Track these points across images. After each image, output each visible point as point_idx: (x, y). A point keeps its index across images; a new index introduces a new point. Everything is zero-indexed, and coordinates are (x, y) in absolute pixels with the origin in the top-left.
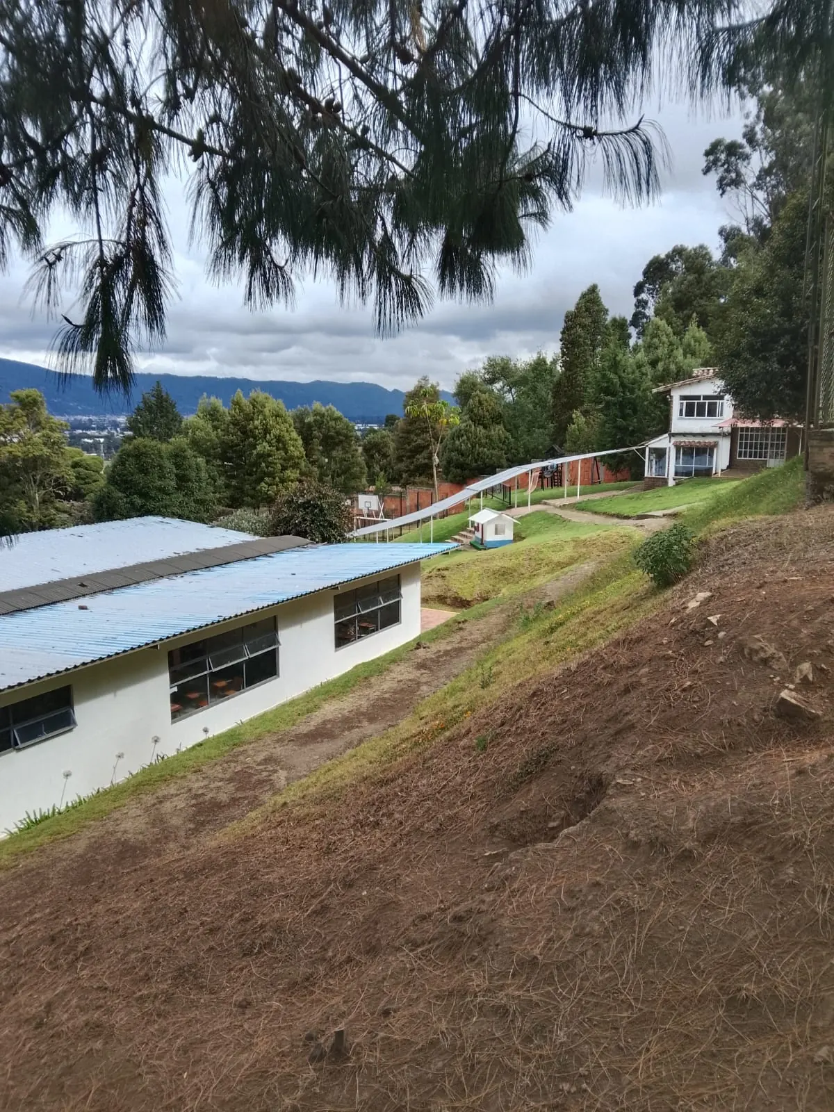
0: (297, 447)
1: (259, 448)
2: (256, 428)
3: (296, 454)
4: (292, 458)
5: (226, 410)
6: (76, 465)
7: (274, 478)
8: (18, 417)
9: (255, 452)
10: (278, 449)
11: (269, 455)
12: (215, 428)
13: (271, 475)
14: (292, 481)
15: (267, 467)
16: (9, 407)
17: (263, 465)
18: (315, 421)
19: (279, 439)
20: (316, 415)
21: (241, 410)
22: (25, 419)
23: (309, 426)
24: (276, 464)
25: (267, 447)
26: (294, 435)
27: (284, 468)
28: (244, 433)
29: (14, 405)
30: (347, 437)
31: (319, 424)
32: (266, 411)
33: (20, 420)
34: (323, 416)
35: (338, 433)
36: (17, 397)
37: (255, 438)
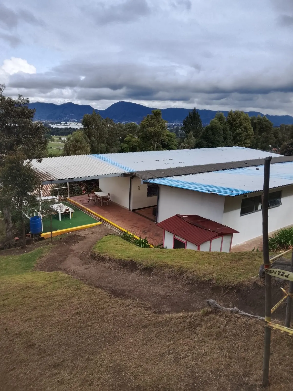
0: (251, 131)
1: (237, 131)
2: (237, 123)
3: (251, 133)
4: (249, 135)
5: (225, 117)
6: (168, 135)
7: (241, 142)
8: (153, 119)
9: (235, 132)
10: (244, 132)
11: (241, 134)
12: (221, 123)
13: (241, 141)
14: (248, 144)
15: (239, 138)
16: (151, 115)
17: (238, 137)
18: (258, 122)
19: (245, 128)
20: (258, 119)
21: (232, 117)
22: (155, 119)
23: (255, 123)
24: (243, 137)
25: (241, 131)
26: (250, 126)
27: (245, 139)
28: (232, 125)
29: (152, 115)
30: (269, 128)
31: (259, 123)
32: (242, 117)
33: (154, 120)
34: (261, 120)
35: (266, 126)
36: (154, 112)
37: (236, 127)
